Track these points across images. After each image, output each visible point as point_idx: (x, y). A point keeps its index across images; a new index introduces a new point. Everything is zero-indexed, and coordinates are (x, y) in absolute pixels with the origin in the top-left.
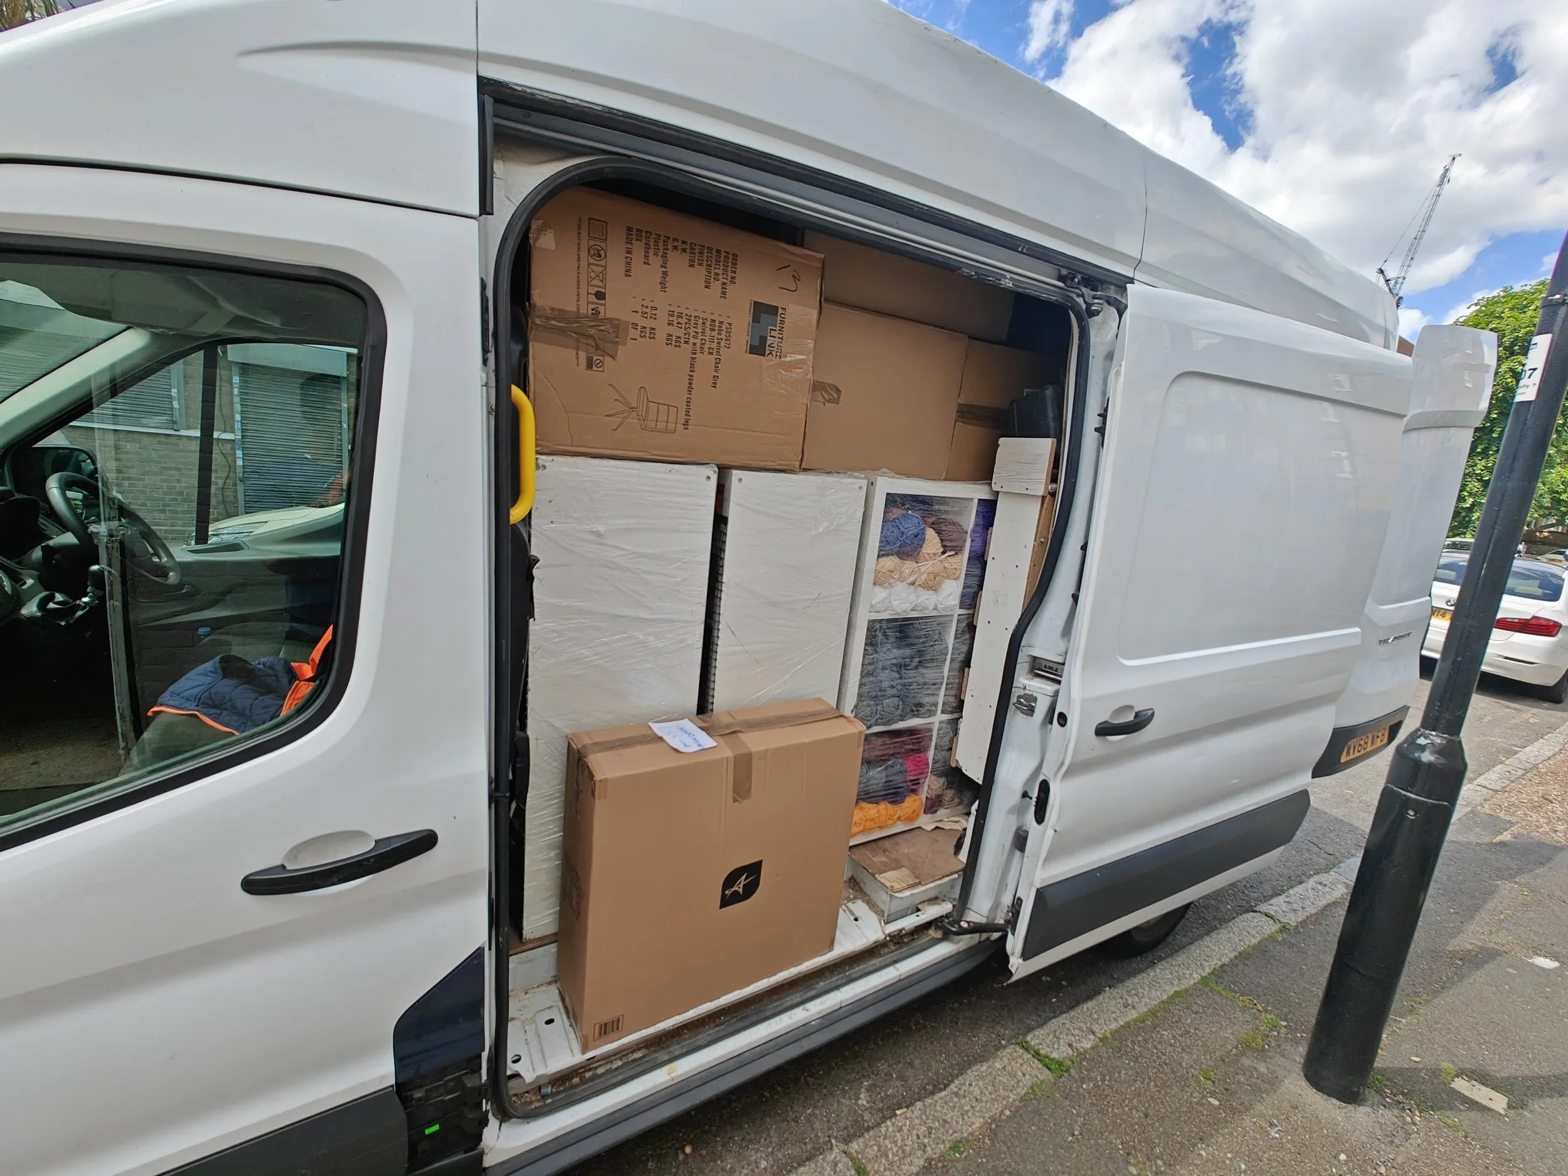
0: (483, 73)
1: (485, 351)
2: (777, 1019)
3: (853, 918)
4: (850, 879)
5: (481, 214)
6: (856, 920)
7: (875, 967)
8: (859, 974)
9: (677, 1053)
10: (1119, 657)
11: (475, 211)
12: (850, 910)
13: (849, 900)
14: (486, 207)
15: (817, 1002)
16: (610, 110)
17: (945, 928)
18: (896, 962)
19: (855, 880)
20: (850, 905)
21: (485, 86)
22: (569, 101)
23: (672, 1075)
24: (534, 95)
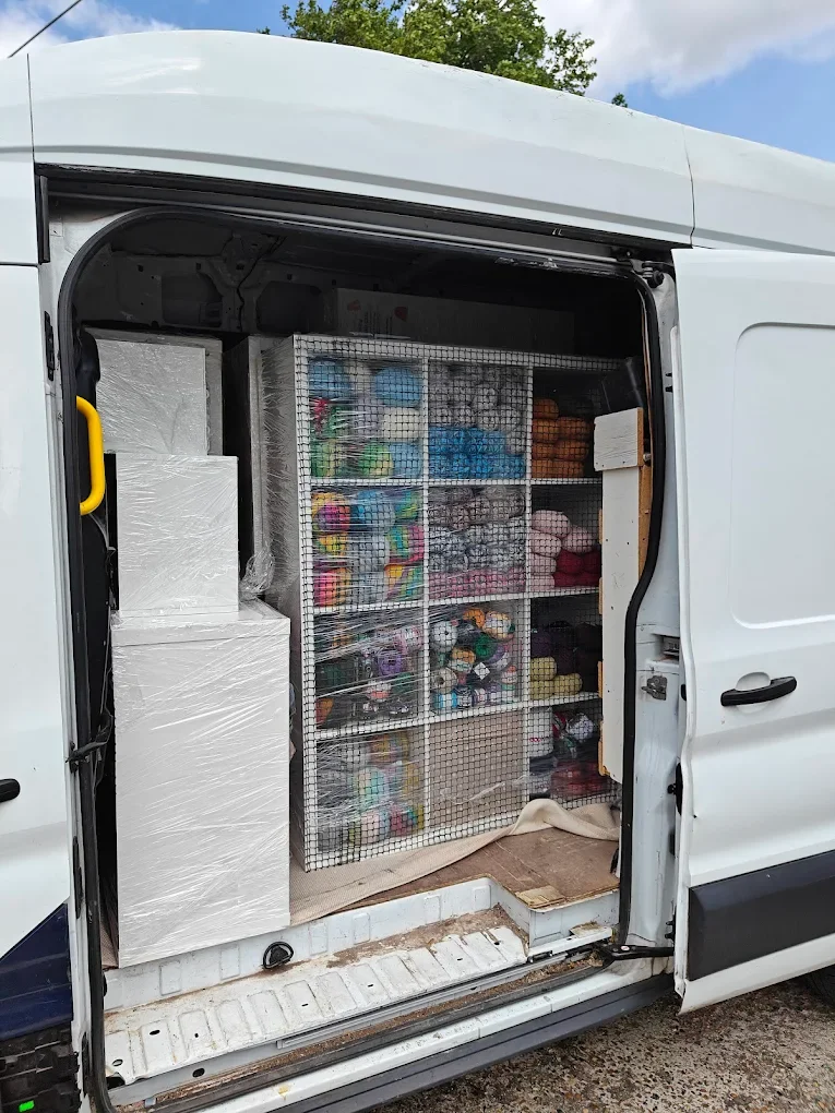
0: (38, 161)
1: (50, 368)
2: (404, 1044)
3: (493, 942)
4: (495, 907)
5: (40, 263)
6: (497, 944)
7: (518, 996)
8: (500, 1002)
9: (289, 1072)
10: (738, 621)
11: (36, 261)
12: (491, 935)
13: (492, 926)
14: (44, 256)
15: (451, 1029)
16: (142, 172)
17: (604, 954)
18: (545, 991)
19: (500, 908)
20: (492, 931)
21: (40, 169)
22: (107, 170)
23: (284, 1094)
24: (79, 170)
